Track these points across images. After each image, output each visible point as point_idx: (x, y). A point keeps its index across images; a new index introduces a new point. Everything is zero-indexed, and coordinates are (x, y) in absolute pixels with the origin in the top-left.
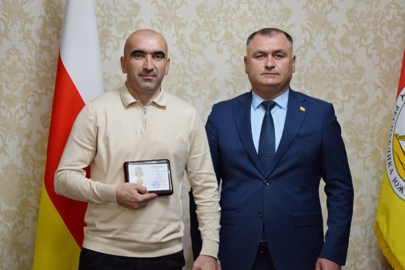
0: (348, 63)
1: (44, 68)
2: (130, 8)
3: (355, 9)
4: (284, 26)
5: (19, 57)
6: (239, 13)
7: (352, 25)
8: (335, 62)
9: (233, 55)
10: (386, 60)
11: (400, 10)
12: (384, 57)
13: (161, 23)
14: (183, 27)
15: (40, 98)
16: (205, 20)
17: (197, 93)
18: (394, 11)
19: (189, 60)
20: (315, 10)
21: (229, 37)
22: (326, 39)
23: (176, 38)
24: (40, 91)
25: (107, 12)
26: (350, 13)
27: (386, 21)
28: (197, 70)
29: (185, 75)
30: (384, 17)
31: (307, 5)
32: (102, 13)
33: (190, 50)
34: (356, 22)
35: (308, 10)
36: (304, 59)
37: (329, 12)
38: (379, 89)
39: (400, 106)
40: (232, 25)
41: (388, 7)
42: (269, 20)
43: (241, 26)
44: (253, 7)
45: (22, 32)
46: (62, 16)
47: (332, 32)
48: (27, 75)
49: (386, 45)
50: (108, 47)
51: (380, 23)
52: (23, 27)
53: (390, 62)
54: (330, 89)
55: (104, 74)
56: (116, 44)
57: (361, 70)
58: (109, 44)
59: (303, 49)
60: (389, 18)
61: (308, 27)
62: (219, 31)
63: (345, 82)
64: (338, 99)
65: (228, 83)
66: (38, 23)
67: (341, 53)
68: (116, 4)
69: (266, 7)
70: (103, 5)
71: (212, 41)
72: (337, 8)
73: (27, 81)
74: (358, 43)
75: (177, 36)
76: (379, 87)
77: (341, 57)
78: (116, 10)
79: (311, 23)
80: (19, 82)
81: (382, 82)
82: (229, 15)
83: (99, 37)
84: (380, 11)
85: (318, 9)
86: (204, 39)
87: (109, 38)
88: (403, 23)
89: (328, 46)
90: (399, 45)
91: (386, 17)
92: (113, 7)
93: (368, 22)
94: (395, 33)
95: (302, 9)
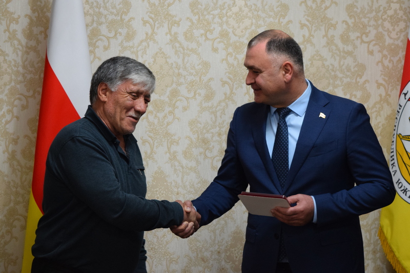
0: (349, 61)
1: (30, 69)
2: (121, 6)
3: (355, 4)
4: (282, 23)
5: (4, 58)
6: (235, 9)
7: (353, 20)
8: (335, 60)
9: (229, 54)
10: (389, 56)
11: (402, 5)
13: (153, 21)
14: (176, 25)
15: (27, 102)
16: (199, 18)
17: (192, 94)
18: (395, 6)
19: (183, 60)
20: (314, 6)
21: (224, 35)
22: (326, 35)
23: (169, 37)
24: (27, 94)
25: (97, 10)
26: (350, 8)
27: (388, 16)
28: (192, 69)
29: (179, 74)
30: (385, 12)
32: (91, 11)
33: (184, 49)
34: (356, 17)
35: (307, 6)
37: (329, 7)
38: (381, 87)
39: (403, 104)
40: (227, 22)
42: (266, 17)
43: (237, 23)
44: (249, 3)
45: (7, 32)
46: (48, 14)
47: (332, 28)
48: (13, 77)
49: (388, 41)
50: (98, 47)
51: (382, 18)
52: (8, 27)
53: (392, 58)
56: (106, 43)
57: (362, 68)
58: (99, 43)
60: (390, 13)
61: (307, 23)
62: (214, 29)
63: (346, 80)
65: (224, 83)
66: (24, 23)
67: (341, 50)
69: (262, 3)
70: (92, 3)
71: (207, 39)
72: (336, 3)
73: (13, 84)
74: (359, 39)
75: (171, 35)
76: (381, 84)
77: (342, 54)
78: (106, 8)
79: (310, 19)
80: (5, 85)
81: (384, 80)
82: (224, 11)
83: (88, 36)
84: (381, 6)
85: (317, 4)
86: (198, 37)
87: (99, 38)
88: (406, 18)
89: (328, 43)
90: (402, 41)
91: (388, 12)
92: (102, 5)
93: (369, 18)
94: (397, 29)
95: (301, 4)
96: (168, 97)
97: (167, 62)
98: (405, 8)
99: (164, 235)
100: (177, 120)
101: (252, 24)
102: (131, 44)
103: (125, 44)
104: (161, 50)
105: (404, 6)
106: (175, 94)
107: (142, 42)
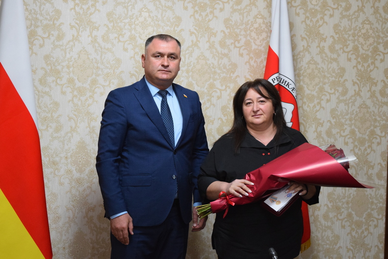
0: (225, 61)
2: (53, 13)
3: (231, 18)
4: (176, 30)
6: (141, 19)
7: (229, 30)
8: (215, 59)
9: (136, 53)
10: (254, 58)
12: (253, 56)
13: (79, 26)
14: (96, 29)
16: (114, 25)
17: (108, 83)
18: (260, 21)
19: (101, 57)
20: (200, 19)
21: (132, 38)
22: (209, 41)
23: (90, 38)
25: (35, 16)
26: (227, 21)
27: (254, 28)
28: (108, 64)
29: (98, 68)
30: (252, 25)
31: (194, 14)
32: (30, 17)
33: (101, 48)
34: (231, 28)
35: (195, 18)
36: (192, 57)
37: (211, 20)
40: (135, 29)
41: (256, 17)
42: (164, 26)
43: (143, 30)
44: (151, 15)
47: (213, 36)
49: (254, 47)
50: (35, 45)
51: (250, 29)
53: (256, 60)
54: (211, 80)
55: (32, 66)
58: (36, 42)
59: (191, 49)
60: (256, 26)
61: (195, 31)
62: (125, 34)
63: (222, 75)
64: (217, 88)
65: (132, 75)
67: (220, 52)
68: (42, 9)
69: (162, 15)
70: (31, 10)
71: (119, 41)
72: (217, 17)
74: (233, 44)
75: (92, 37)
76: (248, 79)
77: (220, 55)
78: (41, 15)
79: (197, 29)
81: (251, 75)
82: (133, 20)
83: (28, 36)
84: (249, 20)
85: (202, 17)
86: (113, 40)
87: (36, 37)
88: (267, 30)
89: (210, 47)
90: (264, 47)
91: (254, 25)
92: (39, 12)
93: (240, 29)
94: (261, 38)
95: (190, 17)
96: (89, 85)
97: (88, 58)
98: (267, 23)
99: (85, 190)
100: (95, 102)
101: (154, 31)
102: (61, 43)
103: (57, 43)
104: (84, 48)
105: (266, 21)
106: (94, 82)
107: (69, 42)
